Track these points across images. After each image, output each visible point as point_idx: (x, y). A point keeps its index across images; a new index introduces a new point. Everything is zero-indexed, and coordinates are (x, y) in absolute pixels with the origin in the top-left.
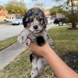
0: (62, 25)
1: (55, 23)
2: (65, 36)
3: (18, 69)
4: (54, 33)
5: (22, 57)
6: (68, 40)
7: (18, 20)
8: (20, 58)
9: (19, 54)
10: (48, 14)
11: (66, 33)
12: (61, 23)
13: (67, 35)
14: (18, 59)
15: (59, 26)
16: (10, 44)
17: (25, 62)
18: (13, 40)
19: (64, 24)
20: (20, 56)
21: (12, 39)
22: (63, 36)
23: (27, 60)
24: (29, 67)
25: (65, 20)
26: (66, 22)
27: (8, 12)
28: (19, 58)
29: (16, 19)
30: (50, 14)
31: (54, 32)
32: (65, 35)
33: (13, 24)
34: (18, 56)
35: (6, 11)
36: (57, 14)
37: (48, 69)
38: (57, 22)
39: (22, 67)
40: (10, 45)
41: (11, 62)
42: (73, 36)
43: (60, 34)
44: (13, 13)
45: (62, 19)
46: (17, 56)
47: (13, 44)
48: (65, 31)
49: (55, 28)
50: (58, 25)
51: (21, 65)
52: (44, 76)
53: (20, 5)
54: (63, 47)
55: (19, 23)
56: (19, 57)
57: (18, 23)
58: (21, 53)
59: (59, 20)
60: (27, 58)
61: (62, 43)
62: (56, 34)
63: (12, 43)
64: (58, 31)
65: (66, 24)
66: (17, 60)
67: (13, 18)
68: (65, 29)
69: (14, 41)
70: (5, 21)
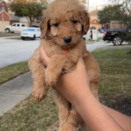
0: (119, 43)
1: (105, 39)
2: (123, 66)
3: (17, 127)
4: (101, 60)
5: (29, 103)
6: (127, 75)
7: (34, 30)
8: (25, 107)
9: (24, 98)
10: (95, 22)
11: (125, 60)
12: (117, 41)
13: (126, 64)
14: (21, 108)
15: (115, 45)
16: (10, 77)
17: (34, 115)
18: (18, 69)
19: (124, 43)
21: (15, 68)
22: (118, 67)
23: (38, 110)
24: (39, 125)
25: (125, 35)
26: (126, 37)
27: (14, 13)
28: (24, 105)
30: (99, 20)
31: (102, 57)
32: (123, 64)
34: (21, 102)
35: (10, 12)
36: (112, 22)
38: (109, 38)
39: (25, 124)
40: (10, 79)
41: (5, 112)
43: (112, 63)
44: (25, 15)
45: (119, 32)
46: (19, 102)
47: (16, 77)
48: (125, 57)
49: (105, 49)
50: (111, 44)
51: (23, 120)
54: (114, 88)
55: (35, 35)
56: (24, 103)
57: (32, 36)
58: (28, 96)
59: (114, 34)
60: (38, 107)
61: (114, 80)
62: (104, 62)
63: (15, 74)
64: (110, 55)
65: (127, 43)
66: (18, 109)
67: (23, 26)
68: (125, 52)
69: (19, 72)
70: (7, 31)
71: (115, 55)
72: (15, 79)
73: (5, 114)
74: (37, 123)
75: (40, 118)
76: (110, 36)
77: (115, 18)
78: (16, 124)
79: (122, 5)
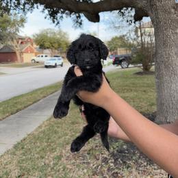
0: (126, 66)
1: (114, 63)
2: (131, 85)
3: (39, 147)
6: (135, 93)
7: (55, 60)
8: (47, 127)
11: (132, 80)
12: (124, 64)
13: (133, 84)
14: (43, 128)
15: (123, 68)
16: (34, 101)
17: (54, 135)
18: (41, 93)
19: (130, 66)
20: (48, 122)
21: (39, 92)
22: (126, 86)
23: (59, 130)
25: (131, 59)
27: (38, 47)
29: (50, 58)
33: (47, 67)
35: (35, 46)
37: (92, 149)
38: (118, 62)
39: (46, 144)
40: (34, 103)
41: (29, 133)
42: (145, 85)
43: (121, 83)
44: (48, 48)
45: (126, 57)
46: (42, 123)
47: (39, 100)
50: (120, 67)
51: (45, 140)
52: (84, 163)
53: (58, 36)
55: (56, 64)
56: (46, 123)
57: (54, 65)
58: (49, 117)
59: (121, 59)
60: (58, 127)
62: (115, 83)
63: (38, 98)
64: (119, 77)
65: (133, 66)
66: (40, 130)
67: (46, 56)
68: (132, 73)
69: (42, 96)
70: (33, 62)
71: (124, 76)
72: (38, 102)
73: (29, 135)
74: (57, 142)
75: (59, 138)
76: (118, 60)
77: (121, 46)
78: (39, 144)
79: (126, 35)
